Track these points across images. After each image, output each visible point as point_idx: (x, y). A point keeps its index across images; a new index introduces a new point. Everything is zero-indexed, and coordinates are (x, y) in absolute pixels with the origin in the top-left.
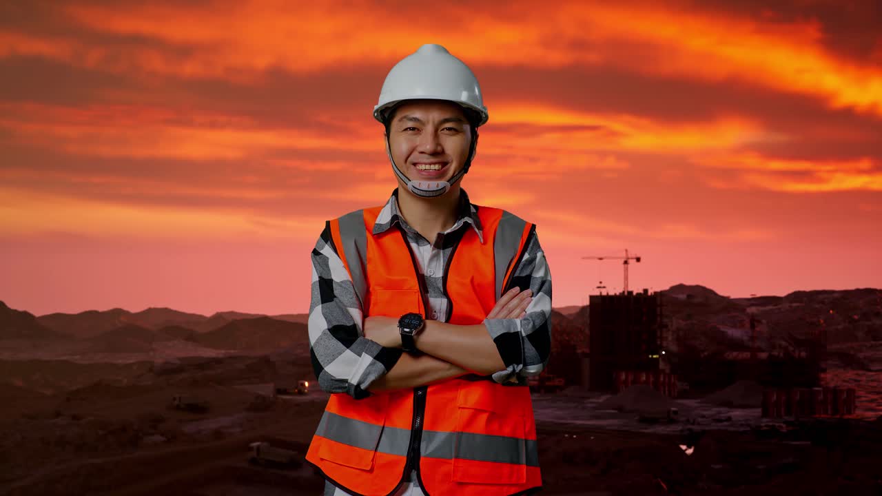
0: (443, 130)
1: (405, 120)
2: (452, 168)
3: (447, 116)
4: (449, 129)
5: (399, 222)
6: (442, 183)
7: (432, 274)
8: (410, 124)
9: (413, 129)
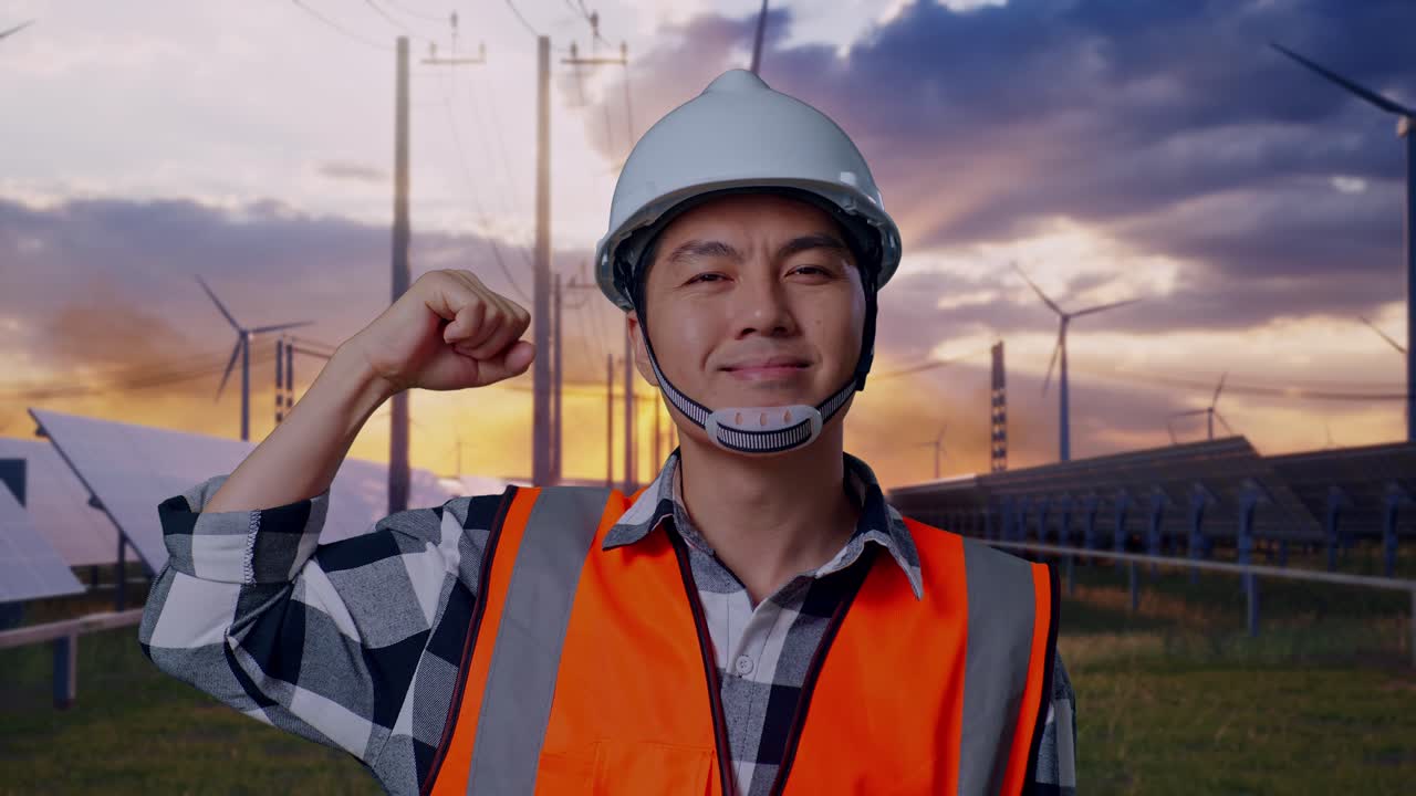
0: (790, 273)
1: (689, 253)
2: (823, 375)
3: (802, 230)
4: (807, 271)
5: (671, 518)
6: (799, 411)
7: (745, 670)
8: (701, 265)
9: (710, 278)
